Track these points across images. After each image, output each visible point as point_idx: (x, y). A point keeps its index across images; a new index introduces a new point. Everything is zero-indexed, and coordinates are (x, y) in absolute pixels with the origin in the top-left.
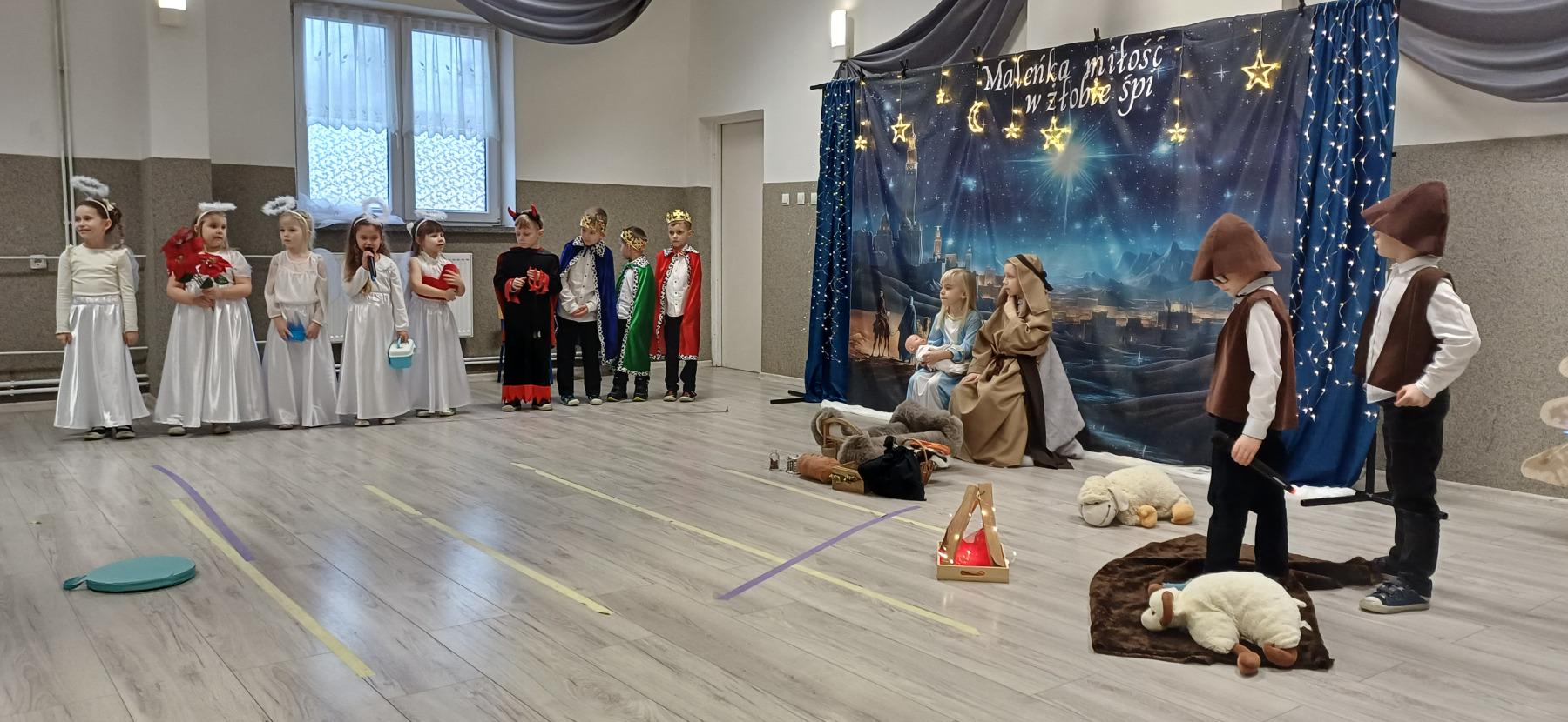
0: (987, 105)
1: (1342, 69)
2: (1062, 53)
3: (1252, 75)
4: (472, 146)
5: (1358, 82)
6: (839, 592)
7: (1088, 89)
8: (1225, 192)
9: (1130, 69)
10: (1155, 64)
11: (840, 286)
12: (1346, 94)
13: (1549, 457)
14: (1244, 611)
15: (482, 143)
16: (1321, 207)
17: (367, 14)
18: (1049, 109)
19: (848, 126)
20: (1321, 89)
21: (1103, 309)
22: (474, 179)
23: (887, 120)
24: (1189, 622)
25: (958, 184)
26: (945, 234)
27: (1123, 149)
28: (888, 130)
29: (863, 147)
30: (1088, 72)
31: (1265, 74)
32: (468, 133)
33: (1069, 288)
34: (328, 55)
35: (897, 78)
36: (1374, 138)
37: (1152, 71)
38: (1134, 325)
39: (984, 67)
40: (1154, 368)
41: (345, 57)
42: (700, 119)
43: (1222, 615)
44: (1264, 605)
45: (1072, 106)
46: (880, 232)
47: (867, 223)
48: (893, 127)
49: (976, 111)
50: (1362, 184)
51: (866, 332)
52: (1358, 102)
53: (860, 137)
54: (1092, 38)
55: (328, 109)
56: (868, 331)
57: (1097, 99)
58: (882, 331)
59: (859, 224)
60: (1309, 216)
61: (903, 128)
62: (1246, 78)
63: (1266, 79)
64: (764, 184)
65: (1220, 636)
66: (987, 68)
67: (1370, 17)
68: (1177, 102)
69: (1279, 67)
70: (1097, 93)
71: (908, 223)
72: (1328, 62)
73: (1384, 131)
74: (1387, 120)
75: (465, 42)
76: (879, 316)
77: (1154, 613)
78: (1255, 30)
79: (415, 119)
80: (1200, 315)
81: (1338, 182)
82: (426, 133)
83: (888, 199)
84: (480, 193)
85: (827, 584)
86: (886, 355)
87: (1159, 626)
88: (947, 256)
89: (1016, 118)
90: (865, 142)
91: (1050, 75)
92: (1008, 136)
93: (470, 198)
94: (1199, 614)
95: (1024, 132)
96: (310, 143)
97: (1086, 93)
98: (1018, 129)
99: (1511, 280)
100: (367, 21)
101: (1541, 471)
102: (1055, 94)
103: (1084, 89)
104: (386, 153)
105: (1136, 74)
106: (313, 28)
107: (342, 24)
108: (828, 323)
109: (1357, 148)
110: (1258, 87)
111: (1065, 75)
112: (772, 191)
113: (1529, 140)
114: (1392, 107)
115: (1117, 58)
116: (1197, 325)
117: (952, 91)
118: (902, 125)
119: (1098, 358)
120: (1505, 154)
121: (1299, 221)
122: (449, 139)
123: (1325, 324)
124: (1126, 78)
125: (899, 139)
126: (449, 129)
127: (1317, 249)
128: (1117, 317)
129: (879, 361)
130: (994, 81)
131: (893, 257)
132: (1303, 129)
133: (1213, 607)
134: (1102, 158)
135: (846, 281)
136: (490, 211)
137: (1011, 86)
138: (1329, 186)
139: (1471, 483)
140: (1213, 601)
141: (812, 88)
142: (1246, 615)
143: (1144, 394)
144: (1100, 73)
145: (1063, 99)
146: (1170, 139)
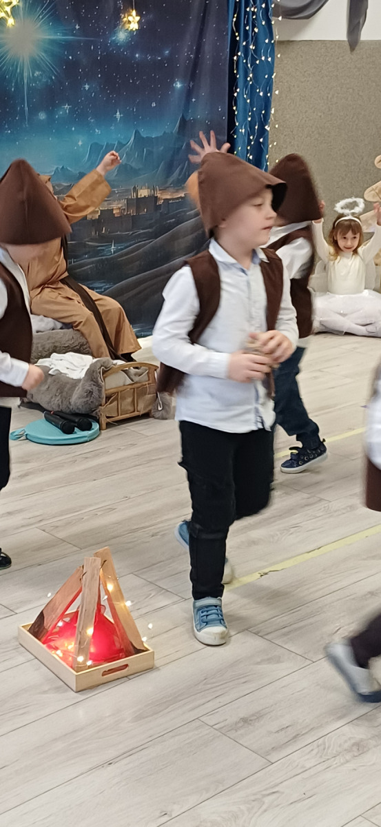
80: (163, 197)
116: (160, 207)
143: (121, 278)
146: (127, 26)
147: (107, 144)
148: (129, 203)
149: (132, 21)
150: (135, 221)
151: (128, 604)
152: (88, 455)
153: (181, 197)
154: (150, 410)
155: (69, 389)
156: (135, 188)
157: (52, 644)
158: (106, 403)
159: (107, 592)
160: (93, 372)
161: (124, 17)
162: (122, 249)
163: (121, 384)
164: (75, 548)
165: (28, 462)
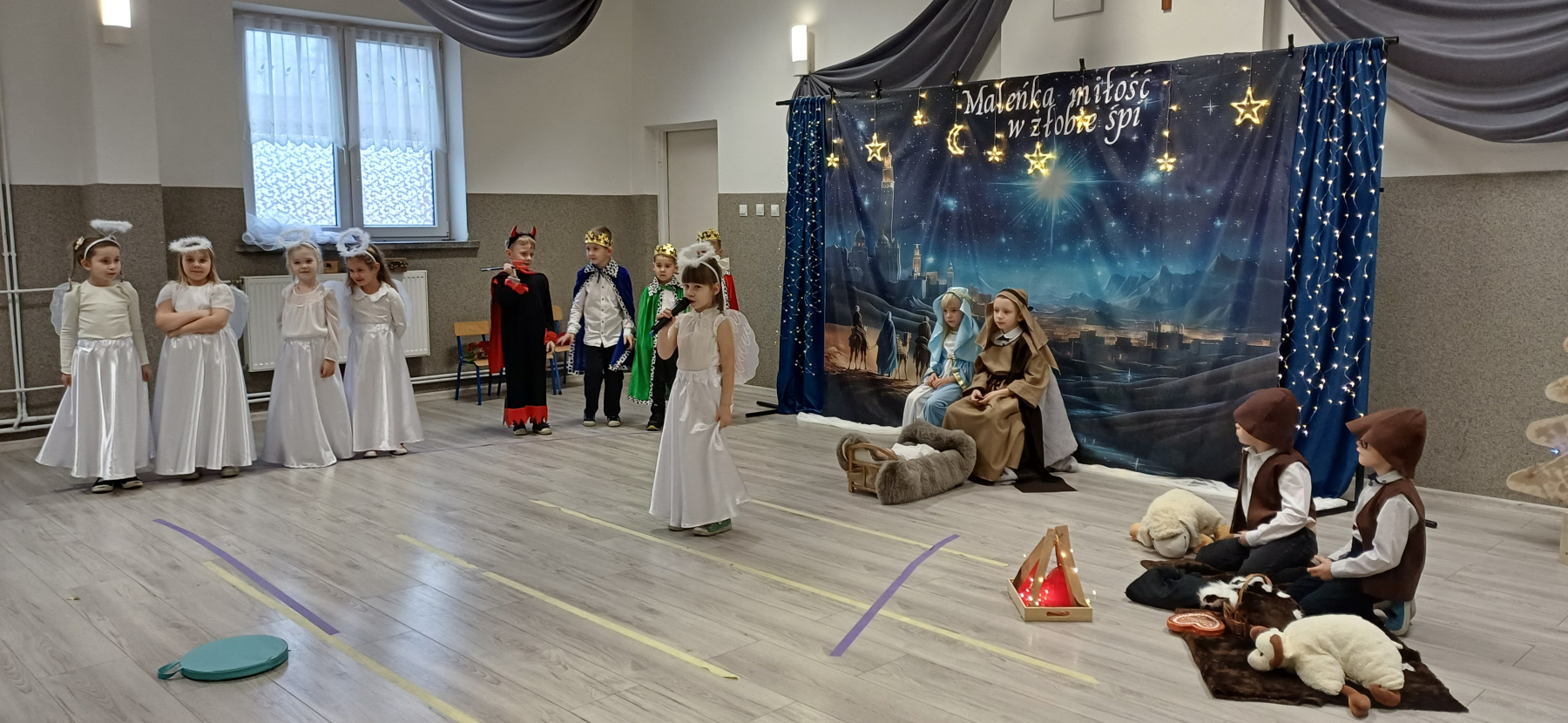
0: (967, 128)
1: (1332, 109)
2: (1045, 81)
3: (1241, 111)
4: (419, 159)
5: (1347, 122)
6: (940, 641)
7: (1074, 117)
8: (1214, 220)
9: (1117, 99)
10: (1142, 96)
11: (813, 300)
12: (1335, 132)
13: (1535, 472)
14: (1349, 654)
15: (428, 155)
16: (1312, 238)
17: (310, 25)
18: (1033, 134)
19: (819, 144)
20: (1311, 125)
21: (1091, 328)
22: (422, 192)
23: (861, 138)
24: (1298, 665)
25: (937, 203)
26: (924, 253)
27: (1110, 176)
28: (862, 148)
29: (835, 165)
30: (1073, 101)
31: (1255, 110)
32: (415, 146)
33: (1056, 307)
34: (271, 67)
35: (871, 99)
36: (1364, 175)
37: (1139, 103)
38: (1123, 344)
39: (965, 92)
40: (1143, 385)
41: (289, 69)
42: (646, 127)
43: (1330, 658)
44: (1369, 648)
45: (1057, 133)
46: (857, 248)
47: (840, 239)
48: (867, 146)
49: (956, 134)
50: (1353, 217)
51: (842, 346)
52: (1347, 140)
53: (832, 155)
54: (1078, 68)
55: (273, 125)
56: (844, 344)
57: (1083, 127)
58: (858, 345)
59: (834, 240)
60: (1299, 246)
61: (878, 147)
62: (1236, 114)
63: (1256, 114)
64: (719, 195)
65: (1330, 679)
66: (968, 92)
67: (1361, 61)
68: (1166, 133)
69: (1269, 104)
70: (1083, 121)
71: (885, 241)
72: (1318, 102)
73: (1374, 169)
74: (1376, 159)
75: (410, 51)
76: (856, 330)
77: (1262, 654)
78: (1245, 69)
79: (361, 132)
80: (1191, 336)
81: (1328, 214)
82: (373, 147)
83: (862, 216)
84: (428, 207)
85: (924, 632)
86: (863, 368)
87: (1267, 667)
88: (928, 273)
89: (998, 141)
90: (837, 159)
91: (1034, 102)
92: (990, 159)
93: (418, 212)
94: (1308, 657)
95: (1006, 156)
96: (254, 161)
97: (1071, 122)
98: (1000, 153)
99: (1481, 305)
100: (310, 32)
101: (1527, 484)
102: (1039, 120)
103: (1070, 116)
104: (332, 168)
105: (1123, 105)
106: (255, 40)
107: (284, 36)
108: (801, 336)
109: (1346, 183)
110: (1247, 122)
111: (1050, 102)
112: (728, 203)
113: (1499, 176)
114: (1382, 147)
115: (1103, 88)
116: (1188, 346)
117: (929, 113)
118: (877, 145)
119: (1086, 375)
120: (1477, 188)
121: (1291, 250)
122: (395, 153)
123: (1317, 347)
124: (1113, 108)
125: (874, 158)
126: (395, 142)
127: (1309, 277)
128: (1104, 336)
129: (856, 374)
130: (973, 105)
131: (869, 273)
132: (1294, 164)
133: (1320, 650)
134: (1090, 184)
135: (819, 295)
136: (439, 225)
137: (992, 111)
138: (1320, 218)
139: (1443, 489)
140: (1320, 644)
141: (778, 104)
142: (1351, 658)
143: (1134, 408)
144: (1086, 102)
145: (1047, 125)
148: (1152, 336)
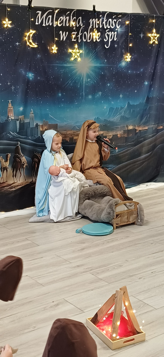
2: (78, 13)
9: (109, 27)
10: (117, 27)
18: (73, 40)
30: (91, 25)
31: (156, 38)
37: (116, 30)
38: (115, 137)
40: (122, 153)
45: (84, 40)
49: (31, 35)
54: (92, 9)
57: (96, 39)
70: (96, 35)
88: (20, 117)
91: (73, 23)
98: (57, 48)
102: (76, 33)
103: (90, 33)
110: (154, 43)
111: (81, 25)
124: (107, 31)
128: (107, 135)
130: (41, 20)
137: (51, 24)
143: (120, 163)
144: (97, 27)
145: (79, 36)
146: (126, 60)
147: (116, 107)
148: (125, 132)
149: (128, 58)
150: (126, 139)
151: (134, 311)
152: (109, 241)
153: (146, 129)
154: (135, 222)
155: (101, 211)
156: (127, 125)
157: (101, 328)
158: (116, 218)
159: (125, 306)
160: (112, 205)
161: (125, 56)
162: (121, 151)
163: (123, 210)
164: (107, 283)
165: (84, 243)
